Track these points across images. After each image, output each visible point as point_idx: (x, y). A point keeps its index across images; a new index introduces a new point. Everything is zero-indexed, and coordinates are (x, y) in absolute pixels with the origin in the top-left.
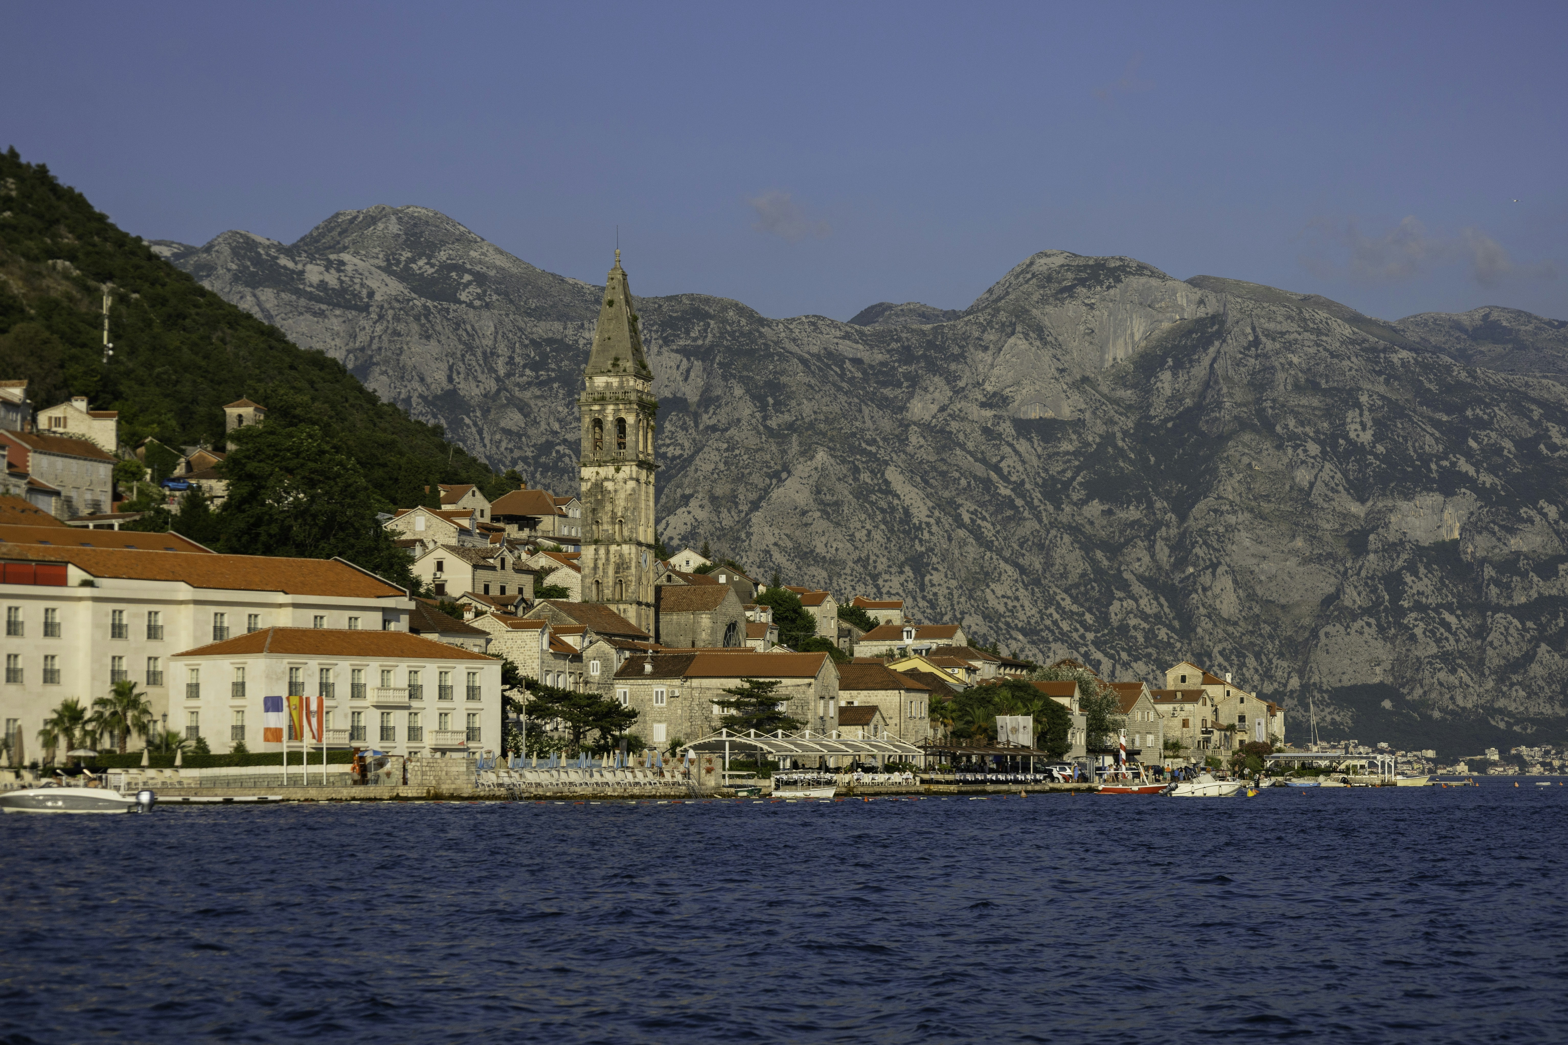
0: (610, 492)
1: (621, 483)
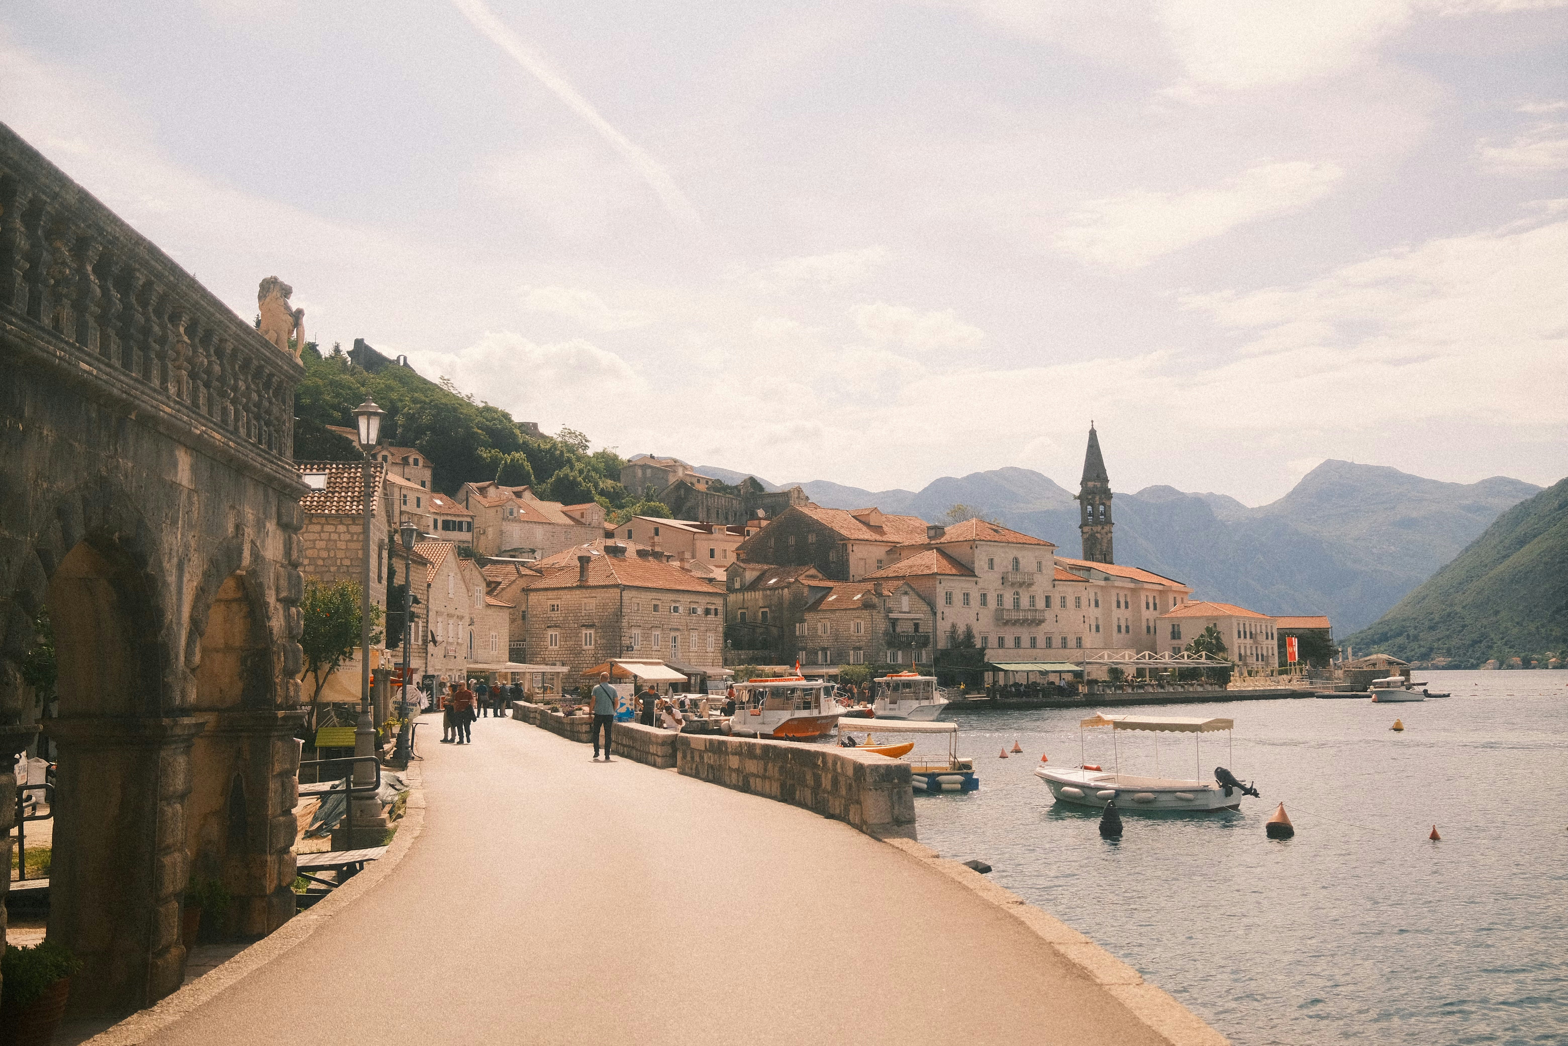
0: (1099, 539)
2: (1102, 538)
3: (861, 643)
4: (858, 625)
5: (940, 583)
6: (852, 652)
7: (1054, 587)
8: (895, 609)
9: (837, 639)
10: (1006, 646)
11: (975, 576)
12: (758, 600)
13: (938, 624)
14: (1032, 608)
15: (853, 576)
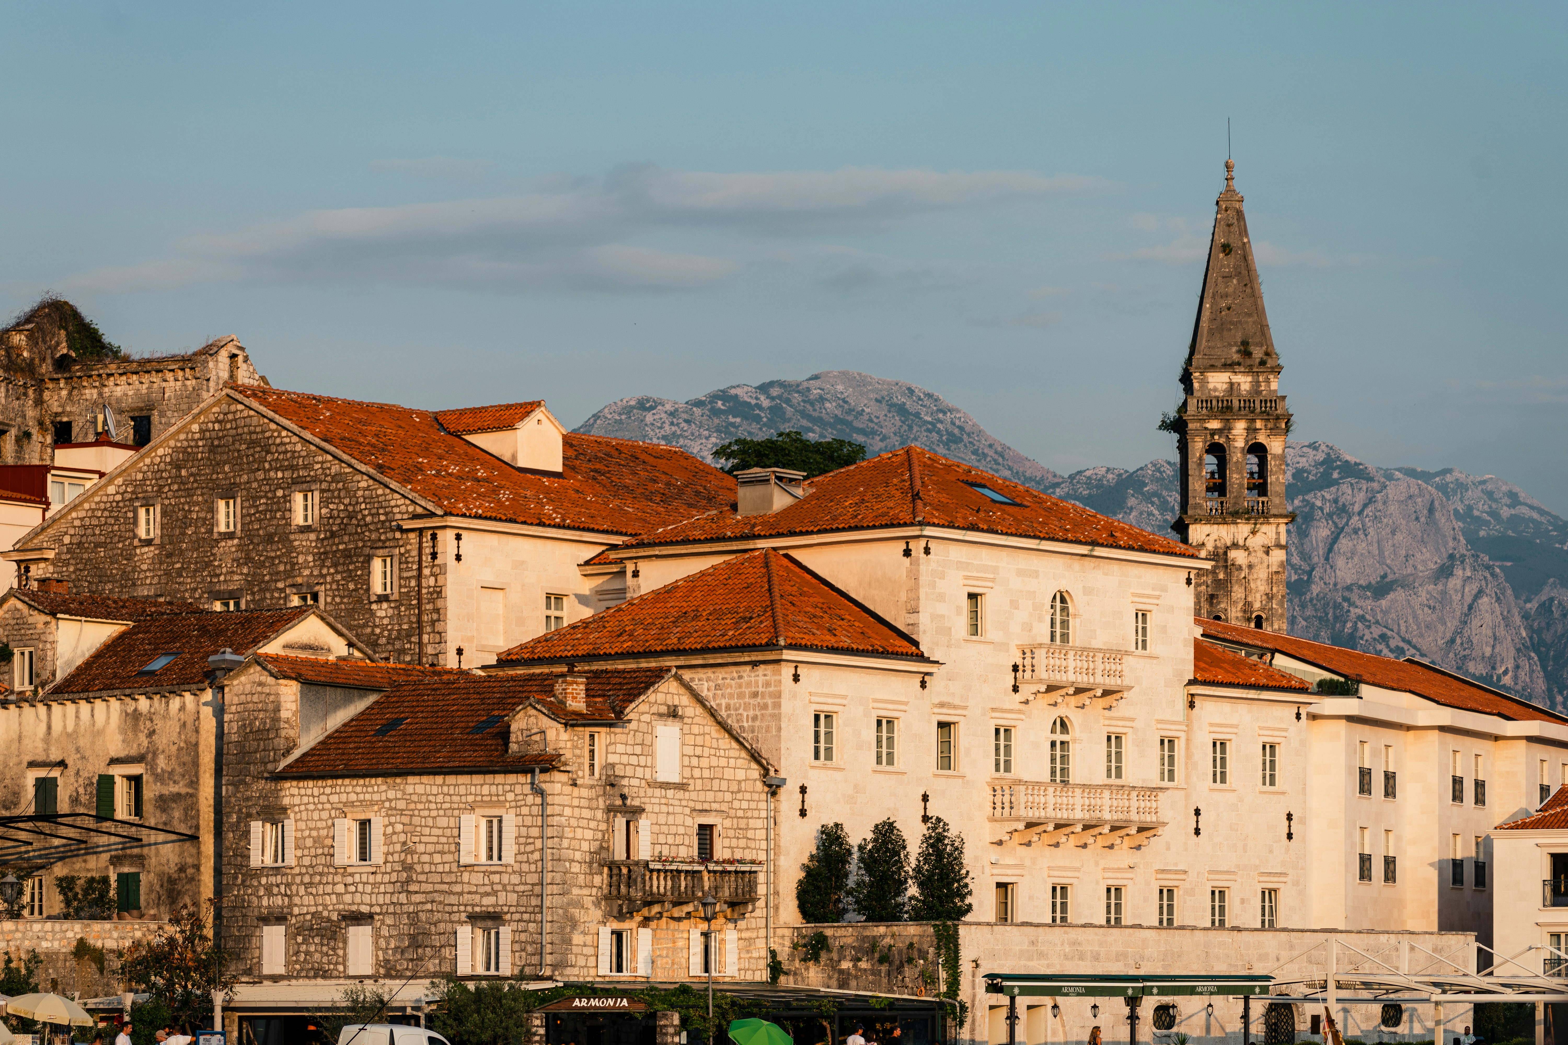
0: (1240, 568)
1: (1261, 554)
2: (1250, 567)
3: (502, 898)
4: (495, 827)
5: (796, 678)
6: (465, 932)
7: (1192, 705)
8: (629, 771)
9: (409, 881)
10: (1020, 918)
11: (921, 658)
12: (100, 733)
13: (784, 828)
14: (1113, 781)
15: (460, 652)
